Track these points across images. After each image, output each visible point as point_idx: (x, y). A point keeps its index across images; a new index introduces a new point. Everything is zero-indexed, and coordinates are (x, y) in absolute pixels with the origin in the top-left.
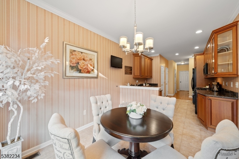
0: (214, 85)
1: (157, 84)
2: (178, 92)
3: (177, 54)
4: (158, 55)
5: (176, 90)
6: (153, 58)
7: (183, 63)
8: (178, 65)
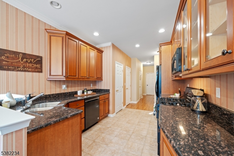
0: (195, 96)
1: (109, 90)
2: (144, 96)
3: (137, 46)
4: (110, 44)
5: (142, 94)
6: (103, 50)
7: (149, 63)
8: (144, 66)
